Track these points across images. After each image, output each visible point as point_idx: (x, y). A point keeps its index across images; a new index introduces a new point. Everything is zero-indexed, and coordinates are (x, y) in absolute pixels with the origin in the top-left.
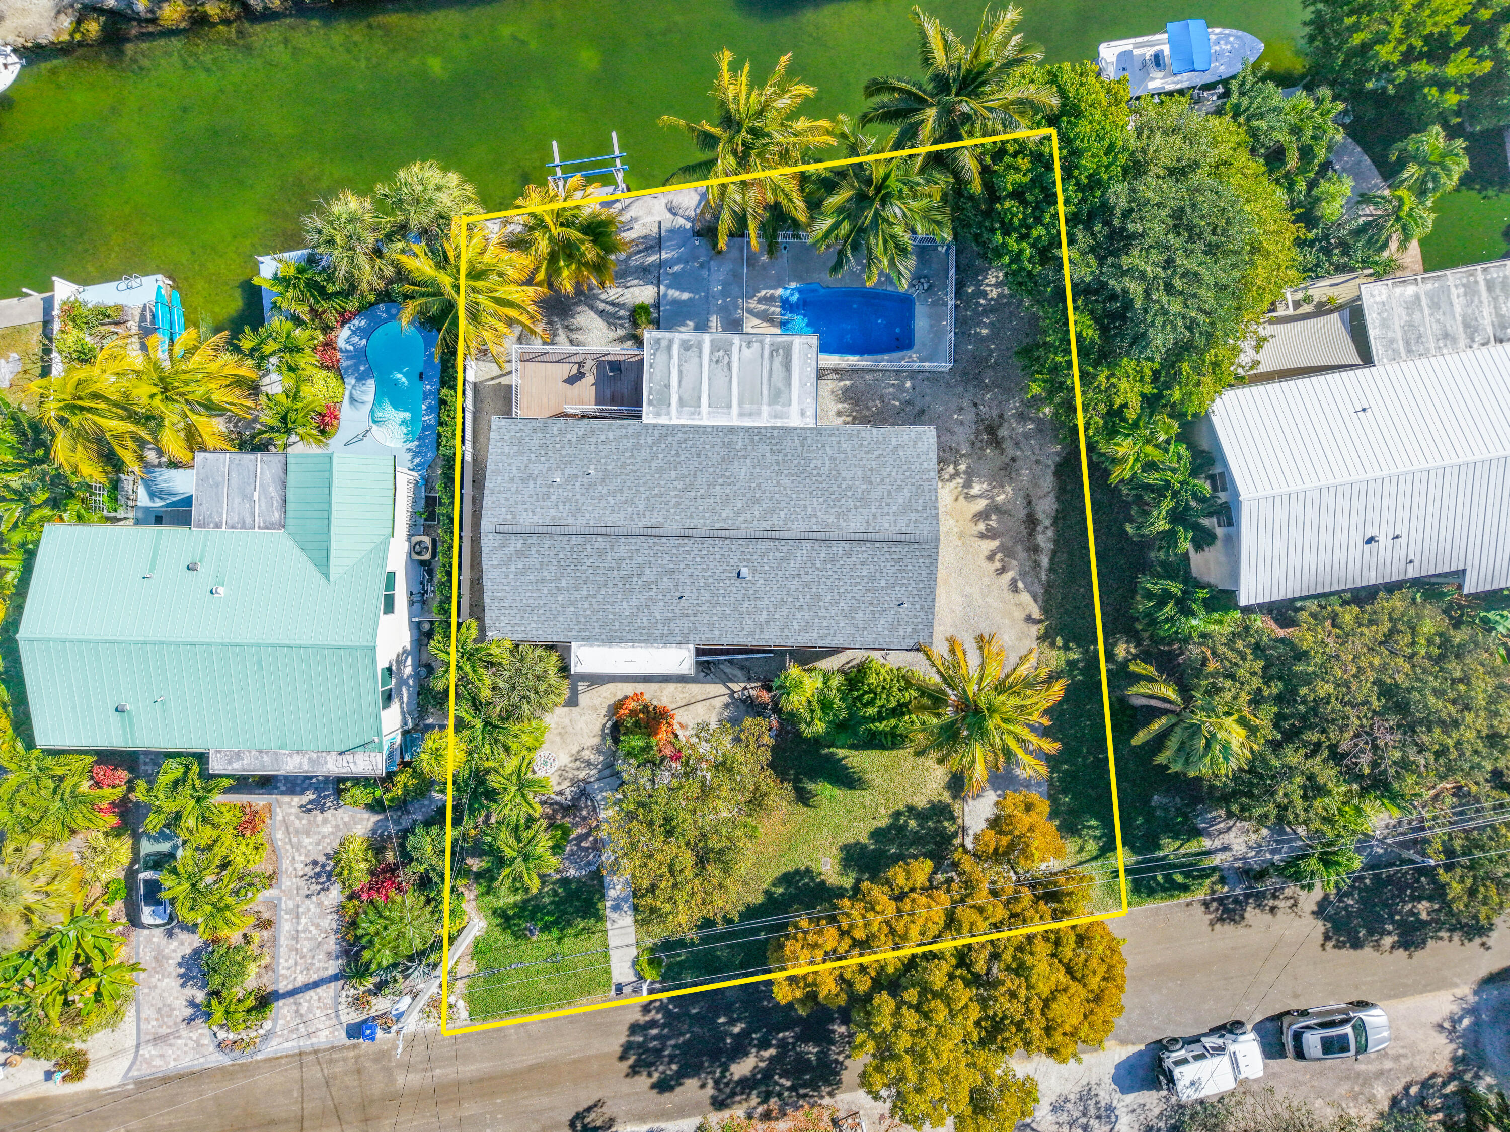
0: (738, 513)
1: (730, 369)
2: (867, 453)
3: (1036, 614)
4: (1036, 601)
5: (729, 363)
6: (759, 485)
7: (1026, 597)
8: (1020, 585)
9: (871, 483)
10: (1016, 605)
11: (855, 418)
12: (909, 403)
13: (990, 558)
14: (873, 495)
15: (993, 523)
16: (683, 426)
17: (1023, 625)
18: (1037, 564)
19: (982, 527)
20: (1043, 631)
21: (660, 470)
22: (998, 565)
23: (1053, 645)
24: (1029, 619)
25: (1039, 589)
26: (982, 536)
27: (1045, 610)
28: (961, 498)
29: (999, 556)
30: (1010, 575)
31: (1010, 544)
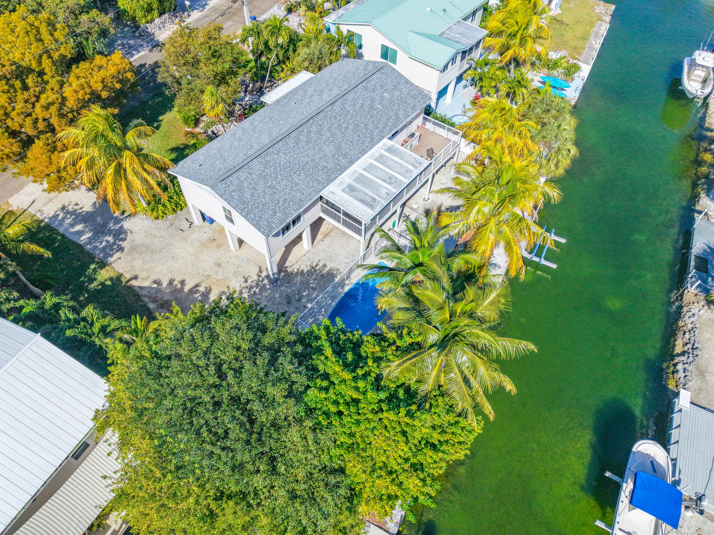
0: (309, 132)
1: (382, 180)
2: (285, 200)
3: (134, 283)
4: (140, 287)
5: (385, 181)
6: (315, 149)
7: (146, 284)
8: (155, 286)
9: (269, 187)
10: (149, 277)
11: (316, 270)
12: (300, 300)
13: (183, 282)
14: (262, 182)
15: (196, 295)
16: (371, 149)
17: (135, 273)
18: (154, 300)
19: (202, 289)
20: (123, 279)
21: (357, 125)
22: (175, 283)
23: (111, 279)
24: (136, 278)
25: (143, 292)
26: (197, 285)
27: (130, 289)
28: (226, 290)
29: (179, 286)
30: (165, 285)
31: (179, 296)
